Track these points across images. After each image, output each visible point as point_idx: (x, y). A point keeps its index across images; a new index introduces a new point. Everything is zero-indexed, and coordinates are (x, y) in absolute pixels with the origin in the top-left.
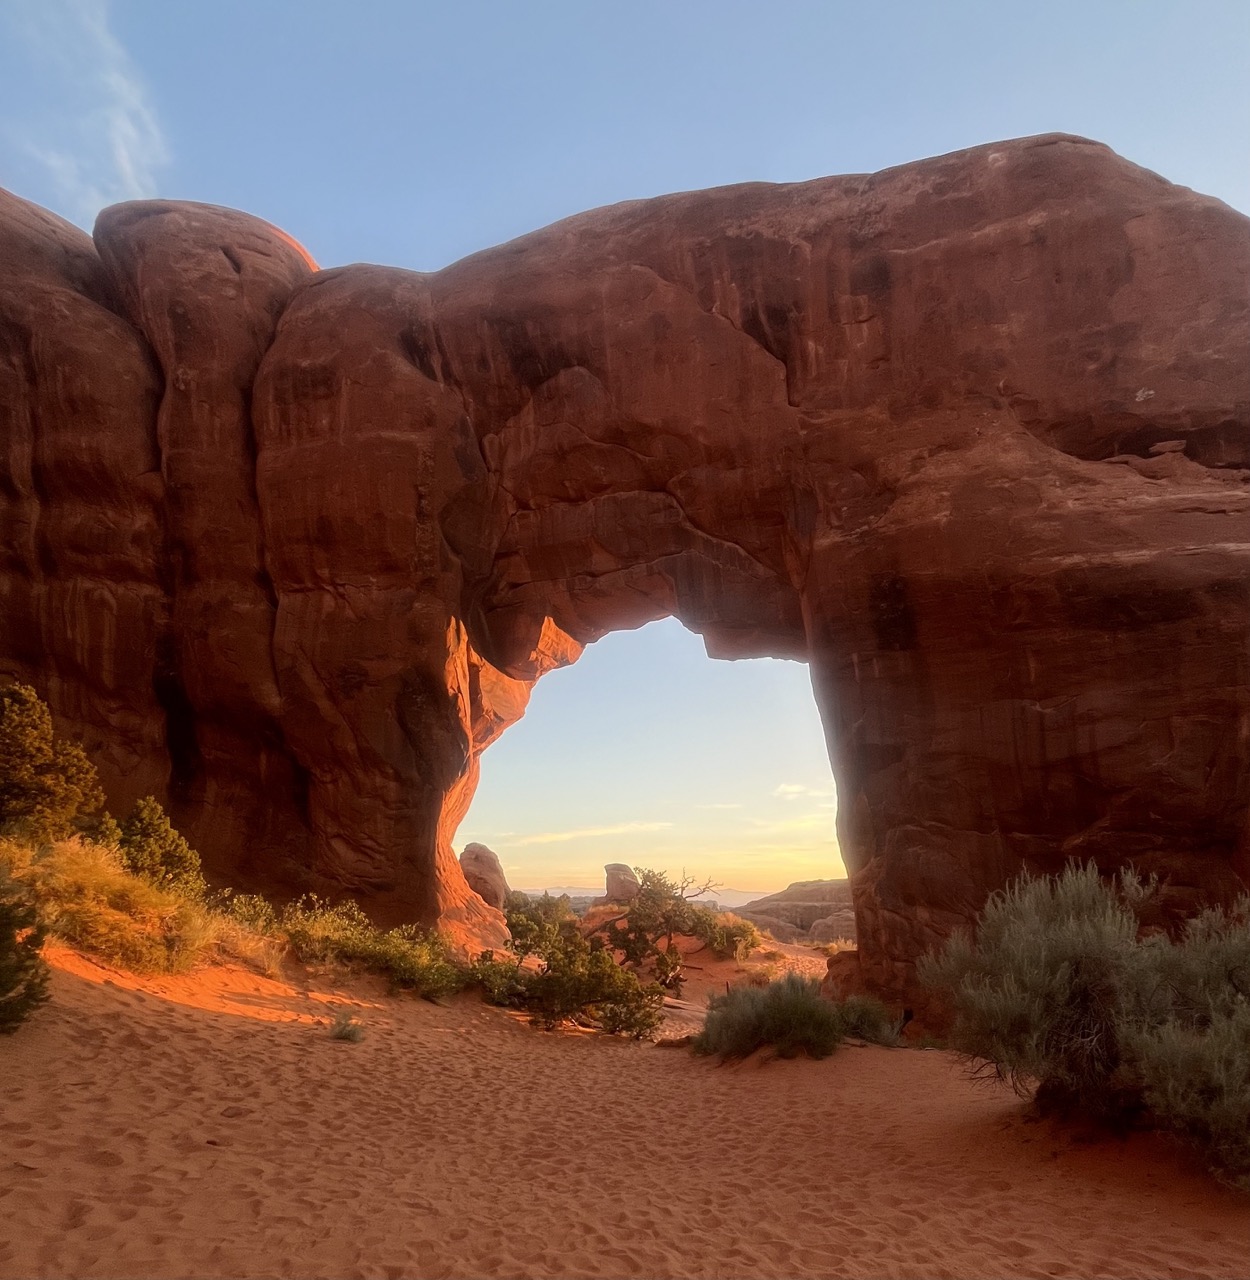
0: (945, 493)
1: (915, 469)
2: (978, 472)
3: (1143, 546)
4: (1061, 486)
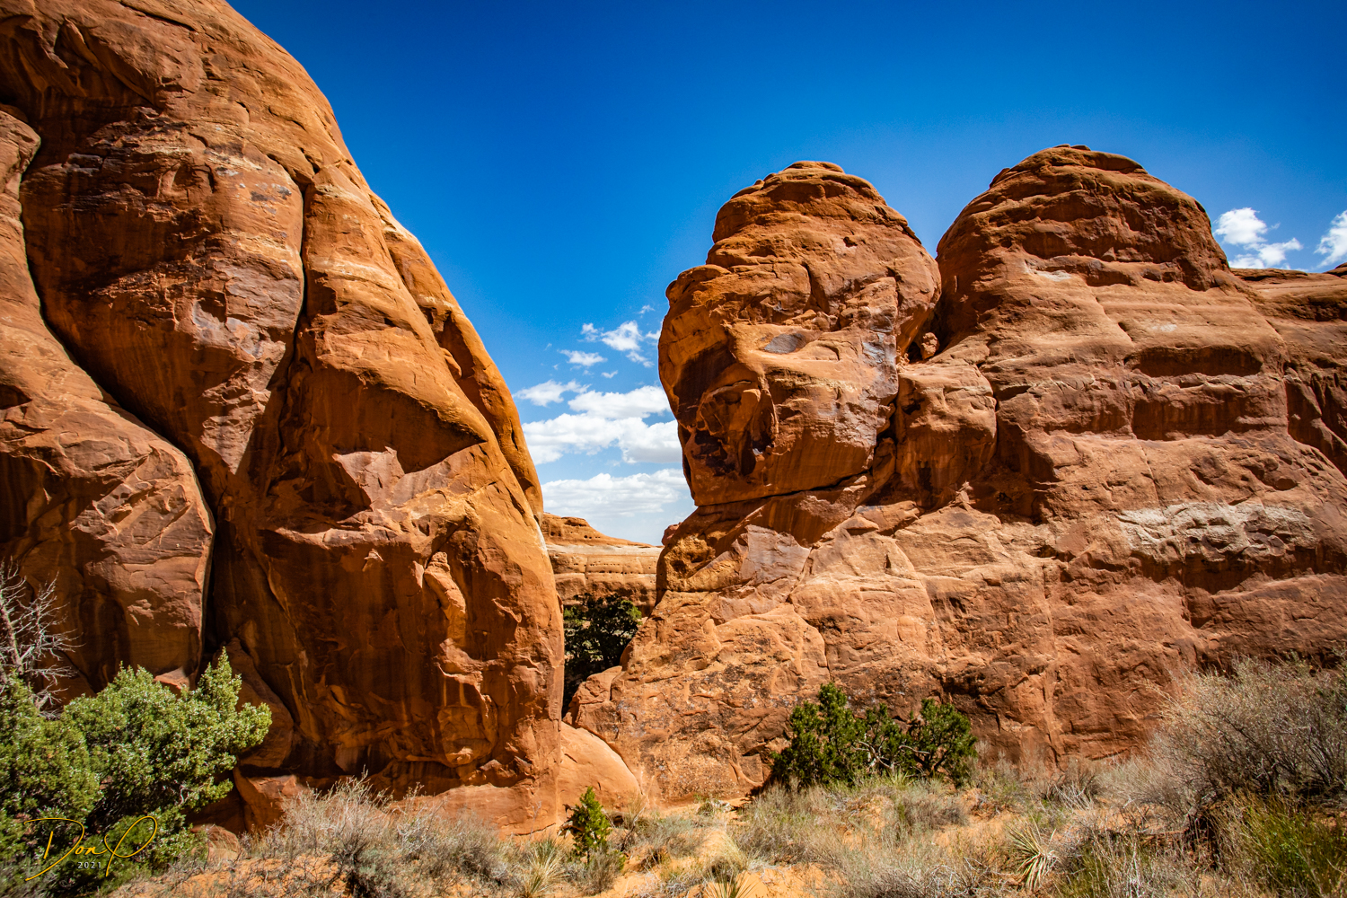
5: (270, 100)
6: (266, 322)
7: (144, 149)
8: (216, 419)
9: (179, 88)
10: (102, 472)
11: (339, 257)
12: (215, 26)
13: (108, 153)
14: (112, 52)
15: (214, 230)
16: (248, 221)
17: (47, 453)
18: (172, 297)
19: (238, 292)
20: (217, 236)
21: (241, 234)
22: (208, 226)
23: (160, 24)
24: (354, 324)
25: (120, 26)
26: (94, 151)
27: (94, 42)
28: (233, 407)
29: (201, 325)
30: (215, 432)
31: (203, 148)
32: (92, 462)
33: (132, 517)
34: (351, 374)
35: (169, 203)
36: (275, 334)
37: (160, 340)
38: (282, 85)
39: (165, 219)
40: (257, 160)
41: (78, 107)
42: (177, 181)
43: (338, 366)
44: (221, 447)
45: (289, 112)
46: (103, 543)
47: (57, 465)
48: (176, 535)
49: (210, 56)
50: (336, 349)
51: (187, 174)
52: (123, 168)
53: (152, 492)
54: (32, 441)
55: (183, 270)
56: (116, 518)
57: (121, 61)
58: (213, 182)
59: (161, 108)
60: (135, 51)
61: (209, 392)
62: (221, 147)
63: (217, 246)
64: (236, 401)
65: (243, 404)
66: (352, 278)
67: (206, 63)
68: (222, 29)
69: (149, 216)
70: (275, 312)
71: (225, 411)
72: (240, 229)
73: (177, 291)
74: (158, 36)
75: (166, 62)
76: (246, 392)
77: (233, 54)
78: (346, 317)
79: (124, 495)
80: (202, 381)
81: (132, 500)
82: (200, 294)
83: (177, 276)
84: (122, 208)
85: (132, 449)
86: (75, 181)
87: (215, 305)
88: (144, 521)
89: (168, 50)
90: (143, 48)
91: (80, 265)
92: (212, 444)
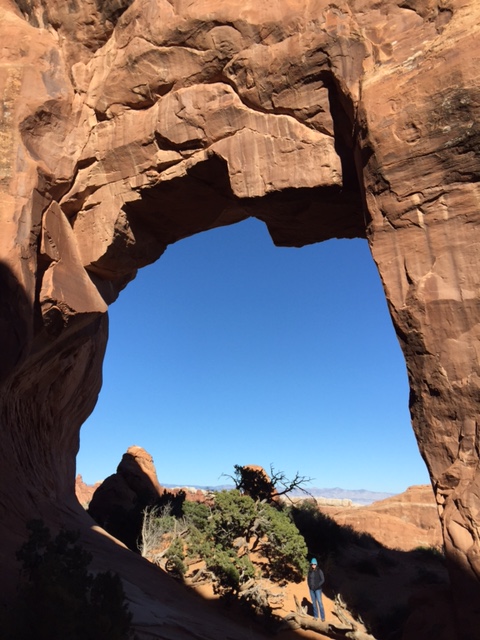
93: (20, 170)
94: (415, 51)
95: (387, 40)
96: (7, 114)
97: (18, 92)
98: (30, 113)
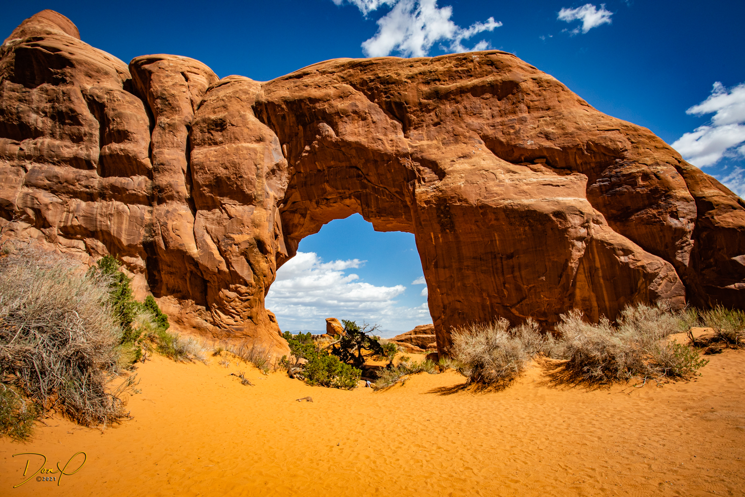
0: (462, 175)
1: (452, 165)
2: (474, 167)
3: (532, 197)
4: (504, 174)
5: (653, 144)
6: (689, 217)
7: (625, 172)
8: (679, 251)
9: (626, 150)
10: (656, 271)
11: (703, 190)
12: (624, 126)
13: (611, 177)
14: (603, 146)
15: (666, 192)
16: (676, 186)
17: (643, 267)
18: (659, 215)
19: (680, 209)
20: (669, 193)
21: (676, 191)
22: (664, 191)
23: (610, 132)
24: (722, 212)
25: (602, 137)
26: (605, 177)
27: (596, 145)
28: (684, 246)
29: (673, 222)
30: (680, 255)
31: (647, 167)
32: (654, 269)
33: (663, 284)
34: (733, 229)
35: (643, 186)
36: (691, 220)
37: (659, 229)
38: (654, 137)
39: (645, 192)
40: (664, 165)
41: (593, 165)
42: (642, 180)
43: (726, 227)
44: (683, 260)
45: (661, 146)
46: (657, 293)
47: (646, 270)
48: (676, 289)
49: (628, 136)
50: (722, 221)
51: (646, 176)
52: (620, 180)
53: (667, 276)
54: (639, 264)
55: (659, 206)
56: (659, 284)
57: (607, 148)
58: (658, 177)
59: (623, 158)
60: (609, 143)
61: (677, 243)
62: (652, 165)
63: (670, 196)
64: (685, 244)
65: (687, 245)
66: (714, 196)
67: (629, 139)
68: (626, 126)
69: (638, 192)
70: (691, 213)
71: (682, 248)
72: (675, 189)
73: (660, 214)
74: (612, 136)
75: (618, 143)
76: (687, 241)
77: (634, 133)
78: (719, 210)
79: (661, 278)
80: (675, 239)
81: (662, 279)
82: (669, 213)
83: (657, 209)
84: (625, 192)
85: (661, 264)
86: (603, 187)
87: (675, 215)
88: (666, 285)
89: (617, 139)
90: (611, 142)
91: (614, 212)
92: (680, 259)
93: (267, 197)
94: (433, 184)
95: (424, 176)
96: (259, 171)
97: (263, 161)
98: (268, 170)
